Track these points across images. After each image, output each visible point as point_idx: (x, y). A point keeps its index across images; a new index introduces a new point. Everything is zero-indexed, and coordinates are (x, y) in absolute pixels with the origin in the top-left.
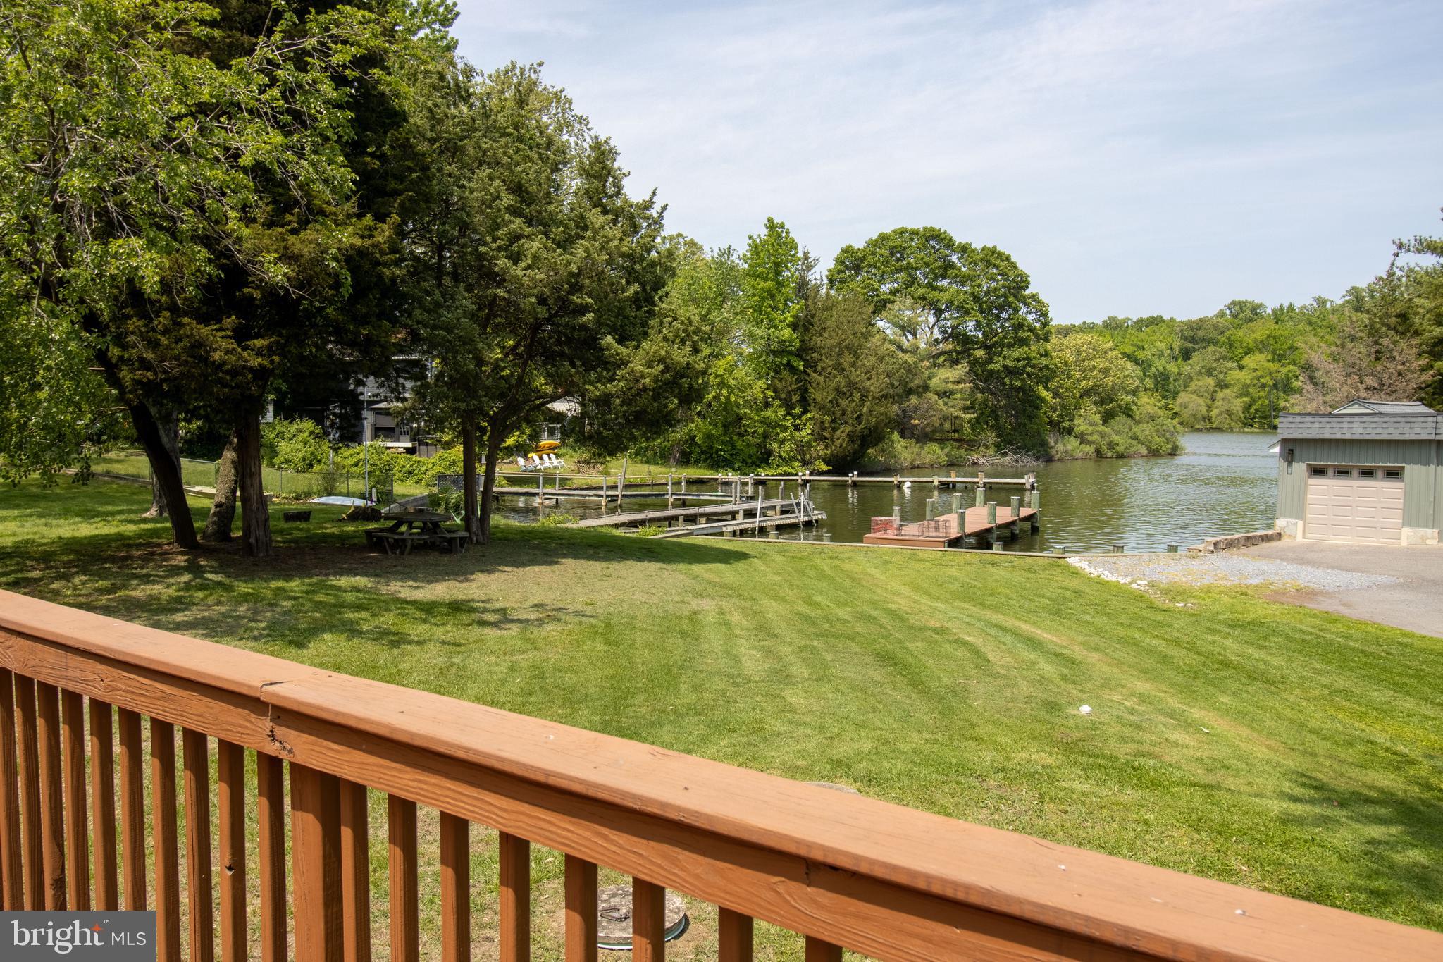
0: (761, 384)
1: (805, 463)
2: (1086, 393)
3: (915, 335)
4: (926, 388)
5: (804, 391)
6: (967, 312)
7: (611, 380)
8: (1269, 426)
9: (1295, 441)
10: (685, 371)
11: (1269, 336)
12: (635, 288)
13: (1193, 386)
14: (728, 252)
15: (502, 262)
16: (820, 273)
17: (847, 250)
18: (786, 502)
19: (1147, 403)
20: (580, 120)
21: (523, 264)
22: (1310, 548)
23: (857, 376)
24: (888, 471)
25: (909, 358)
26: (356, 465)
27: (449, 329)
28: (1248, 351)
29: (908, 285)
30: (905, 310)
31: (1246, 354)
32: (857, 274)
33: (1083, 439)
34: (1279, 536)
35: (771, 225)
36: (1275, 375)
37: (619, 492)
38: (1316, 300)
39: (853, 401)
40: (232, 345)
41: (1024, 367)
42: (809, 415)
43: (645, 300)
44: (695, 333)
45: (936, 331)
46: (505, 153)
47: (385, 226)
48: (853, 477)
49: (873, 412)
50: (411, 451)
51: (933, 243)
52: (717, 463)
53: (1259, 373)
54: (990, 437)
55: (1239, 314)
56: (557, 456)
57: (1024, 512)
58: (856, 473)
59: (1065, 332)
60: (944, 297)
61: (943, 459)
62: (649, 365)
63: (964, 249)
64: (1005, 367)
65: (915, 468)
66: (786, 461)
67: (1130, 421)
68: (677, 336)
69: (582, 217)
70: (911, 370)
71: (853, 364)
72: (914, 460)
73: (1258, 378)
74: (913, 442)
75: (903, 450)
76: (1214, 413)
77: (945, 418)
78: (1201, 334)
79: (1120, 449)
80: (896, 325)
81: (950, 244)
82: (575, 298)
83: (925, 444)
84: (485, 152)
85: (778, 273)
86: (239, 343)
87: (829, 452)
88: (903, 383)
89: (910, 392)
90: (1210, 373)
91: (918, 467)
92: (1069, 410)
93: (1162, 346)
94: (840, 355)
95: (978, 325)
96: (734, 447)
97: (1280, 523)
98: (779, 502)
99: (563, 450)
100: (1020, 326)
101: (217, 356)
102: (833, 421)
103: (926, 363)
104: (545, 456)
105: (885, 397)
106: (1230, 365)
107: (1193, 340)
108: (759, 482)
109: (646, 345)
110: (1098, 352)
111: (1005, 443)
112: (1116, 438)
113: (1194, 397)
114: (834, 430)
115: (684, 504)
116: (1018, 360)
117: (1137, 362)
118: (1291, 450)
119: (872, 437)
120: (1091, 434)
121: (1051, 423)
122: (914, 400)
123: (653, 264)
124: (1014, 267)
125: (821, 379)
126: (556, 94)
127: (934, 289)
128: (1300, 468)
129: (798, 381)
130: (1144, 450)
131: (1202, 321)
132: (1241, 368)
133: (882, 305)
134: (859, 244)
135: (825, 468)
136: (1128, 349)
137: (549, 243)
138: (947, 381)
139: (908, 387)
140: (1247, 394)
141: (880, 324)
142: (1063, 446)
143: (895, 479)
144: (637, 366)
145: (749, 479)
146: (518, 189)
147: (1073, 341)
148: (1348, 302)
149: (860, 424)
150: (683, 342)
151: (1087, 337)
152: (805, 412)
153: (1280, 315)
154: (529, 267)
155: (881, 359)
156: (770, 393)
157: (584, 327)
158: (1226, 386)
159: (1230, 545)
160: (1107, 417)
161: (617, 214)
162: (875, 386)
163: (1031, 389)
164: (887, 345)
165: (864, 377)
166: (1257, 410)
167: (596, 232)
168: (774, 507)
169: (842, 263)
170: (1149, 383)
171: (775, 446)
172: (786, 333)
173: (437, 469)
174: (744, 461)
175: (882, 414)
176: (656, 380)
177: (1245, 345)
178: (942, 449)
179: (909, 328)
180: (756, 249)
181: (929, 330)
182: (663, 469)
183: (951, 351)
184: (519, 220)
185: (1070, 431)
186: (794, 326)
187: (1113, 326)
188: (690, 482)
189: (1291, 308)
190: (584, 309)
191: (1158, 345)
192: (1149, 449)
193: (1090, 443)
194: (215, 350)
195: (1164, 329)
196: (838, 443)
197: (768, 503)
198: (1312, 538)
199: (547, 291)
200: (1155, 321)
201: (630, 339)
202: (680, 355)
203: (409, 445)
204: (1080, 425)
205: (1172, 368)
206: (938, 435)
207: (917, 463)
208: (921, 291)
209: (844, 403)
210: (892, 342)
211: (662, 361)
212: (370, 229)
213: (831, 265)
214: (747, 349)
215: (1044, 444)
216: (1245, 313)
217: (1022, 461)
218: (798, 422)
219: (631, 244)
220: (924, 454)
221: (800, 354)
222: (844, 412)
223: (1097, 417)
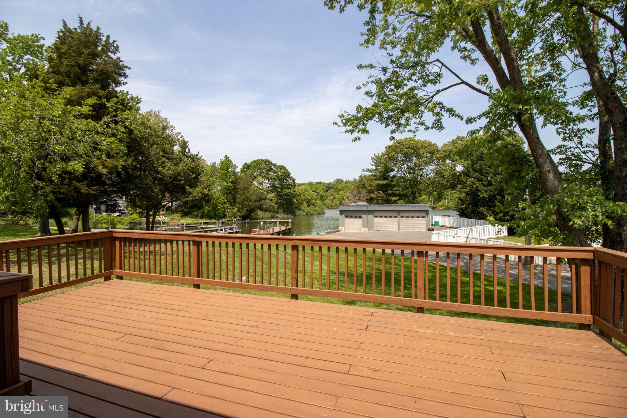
0: (223, 198)
1: (235, 217)
2: (304, 200)
3: (263, 185)
4: (266, 198)
5: (235, 199)
6: (276, 180)
7: (188, 197)
9: (342, 211)
10: (207, 195)
11: (345, 187)
12: (194, 175)
13: (328, 198)
14: (215, 163)
15: (160, 169)
16: (238, 170)
17: (246, 164)
18: (230, 227)
19: (319, 202)
20: (172, 126)
21: (166, 169)
22: (345, 233)
23: (249, 195)
24: (256, 219)
25: (261, 191)
26: (102, 220)
27: (146, 184)
28: (340, 190)
29: (261, 173)
30: (260, 179)
32: (248, 170)
33: (303, 211)
34: (340, 231)
35: (226, 157)
37: (184, 226)
38: (353, 179)
39: (247, 202)
40: (86, 188)
41: (290, 194)
42: (236, 205)
43: (196, 178)
44: (209, 186)
45: (268, 184)
46: (161, 142)
47: (130, 160)
48: (247, 221)
49: (252, 204)
50: (119, 216)
51: (267, 163)
52: (211, 218)
54: (282, 210)
56: (165, 217)
57: (288, 227)
59: (300, 185)
60: (270, 176)
61: (270, 216)
62: (198, 193)
63: (275, 165)
64: (285, 194)
65: (263, 218)
66: (229, 217)
67: (314, 207)
68: (205, 187)
69: (180, 158)
70: (262, 194)
71: (247, 192)
72: (263, 216)
74: (263, 212)
75: (260, 213)
76: (333, 204)
77: (271, 206)
78: (330, 186)
79: (311, 213)
80: (258, 183)
81: (271, 164)
82: (179, 178)
83: (266, 212)
84: (155, 142)
85: (228, 169)
86: (89, 188)
87: (241, 215)
88: (260, 197)
89: (262, 199)
90: (332, 195)
92: (300, 204)
93: (321, 189)
94: (244, 190)
95: (278, 183)
96: (216, 214)
97: (340, 228)
98: (229, 227)
99: (166, 215)
100: (288, 185)
101: (83, 191)
102: (242, 207)
103: (266, 193)
104: (161, 217)
105: (255, 201)
106: (336, 193)
107: (328, 187)
108: (223, 223)
109: (197, 189)
110: (306, 190)
111: (285, 212)
112: (310, 210)
113: (329, 201)
114: (243, 209)
115: (203, 228)
116: (288, 192)
117: (316, 192)
118: (342, 212)
119: (252, 211)
120: (305, 210)
121: (296, 207)
122: (263, 201)
123: (198, 169)
124: (287, 170)
125: (239, 196)
126: (165, 119)
127: (268, 174)
128: (343, 216)
129: (233, 197)
130: (317, 213)
131: (330, 183)
132: (339, 194)
133: (254, 178)
134: (249, 162)
135: (240, 218)
136: (314, 189)
137: (172, 164)
138: (271, 197)
139: (261, 198)
141: (254, 182)
142: (298, 212)
143: (258, 221)
144: (195, 194)
145: (220, 222)
146: (164, 151)
147: (301, 188)
149: (249, 207)
150: (206, 188)
151: (304, 187)
153: (347, 182)
154: (167, 170)
155: (254, 191)
156: (226, 200)
157: (181, 184)
158: (336, 198)
159: (330, 233)
160: (309, 206)
161: (189, 157)
162: (253, 198)
163: (292, 199)
164: (256, 188)
165: (250, 196)
167: (184, 162)
168: (228, 228)
169: (244, 167)
170: (319, 197)
171: (227, 213)
172: (230, 184)
173: (129, 221)
174: (218, 217)
175: (255, 205)
176: (200, 197)
178: (270, 213)
179: (261, 184)
180: (222, 162)
181: (266, 184)
182: (195, 220)
183: (272, 190)
184: (164, 158)
185: (300, 209)
186: (232, 183)
187: (310, 184)
188: (205, 223)
189: (349, 181)
190: (181, 180)
191: (320, 189)
193: (305, 212)
194: (82, 189)
195: (322, 185)
196: (243, 212)
197: (226, 227)
198: (346, 231)
199: (172, 176)
200: (320, 183)
201: (193, 187)
202: (206, 191)
203: (118, 214)
204: (303, 208)
205: (324, 194)
206: (269, 210)
208: (264, 175)
209: (245, 202)
210: (257, 187)
211: (201, 193)
212: (126, 160)
213: (242, 167)
214: (219, 188)
215: (294, 212)
216: (339, 181)
217: (289, 216)
218: (233, 207)
219: (193, 165)
220: (265, 215)
221: (233, 190)
222: (245, 205)
223: (306, 206)
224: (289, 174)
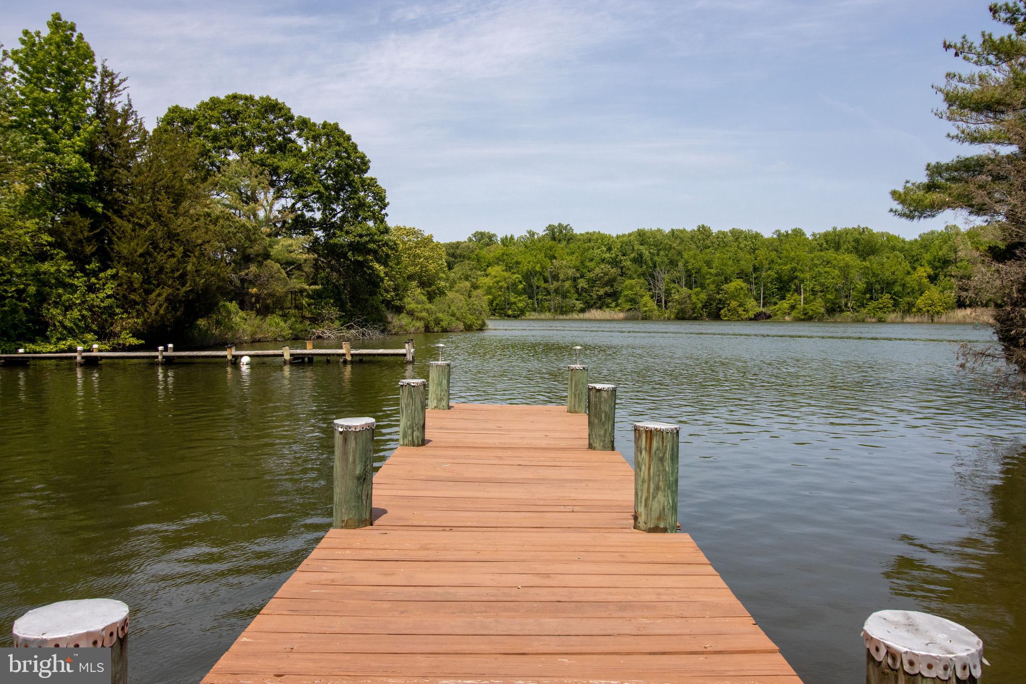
2: (411, 277)
4: (267, 256)
8: (505, 316)
11: (503, 254)
13: (456, 287)
24: (222, 345)
28: (490, 264)
31: (488, 266)
33: (413, 315)
35: (57, 22)
36: (507, 280)
38: (529, 232)
39: (173, 256)
41: (367, 243)
42: (109, 272)
48: (165, 351)
49: (201, 273)
51: (271, 113)
53: (498, 279)
54: (335, 312)
55: (480, 240)
58: (170, 346)
61: (287, 332)
63: (304, 124)
65: (255, 342)
70: (248, 234)
72: (255, 333)
73: (498, 282)
74: (253, 314)
75: (242, 321)
77: (287, 288)
78: (458, 252)
79: (444, 324)
81: (289, 118)
83: (266, 316)
87: (139, 321)
90: (467, 278)
91: (259, 341)
92: (400, 290)
100: (360, 205)
102: (146, 281)
103: (267, 231)
106: (479, 273)
107: (453, 255)
110: (420, 242)
111: (347, 320)
112: (440, 315)
113: (458, 294)
114: (148, 292)
116: (361, 236)
119: (201, 304)
120: (421, 312)
121: (386, 301)
122: (253, 268)
124: (356, 148)
125: (128, 225)
129: (93, 227)
130: (461, 326)
131: (458, 243)
132: (486, 275)
135: (134, 341)
140: (490, 293)
142: (398, 322)
143: (229, 353)
147: (399, 231)
148: (547, 234)
149: (183, 285)
152: (104, 269)
153: (506, 242)
156: (47, 240)
158: (478, 288)
160: (431, 297)
163: (370, 266)
165: (188, 228)
166: (497, 304)
171: (56, 311)
172: (74, 161)
175: (213, 275)
177: (487, 260)
178: (285, 322)
185: (402, 308)
186: (87, 155)
189: (512, 238)
192: (465, 324)
193: (419, 319)
196: (152, 309)
204: (410, 303)
206: (281, 307)
207: (259, 336)
209: (161, 258)
215: (382, 318)
216: (484, 239)
217: (369, 334)
218: (93, 280)
220: (265, 326)
221: (95, 190)
222: (161, 269)
223: (424, 298)
224: (363, 165)
